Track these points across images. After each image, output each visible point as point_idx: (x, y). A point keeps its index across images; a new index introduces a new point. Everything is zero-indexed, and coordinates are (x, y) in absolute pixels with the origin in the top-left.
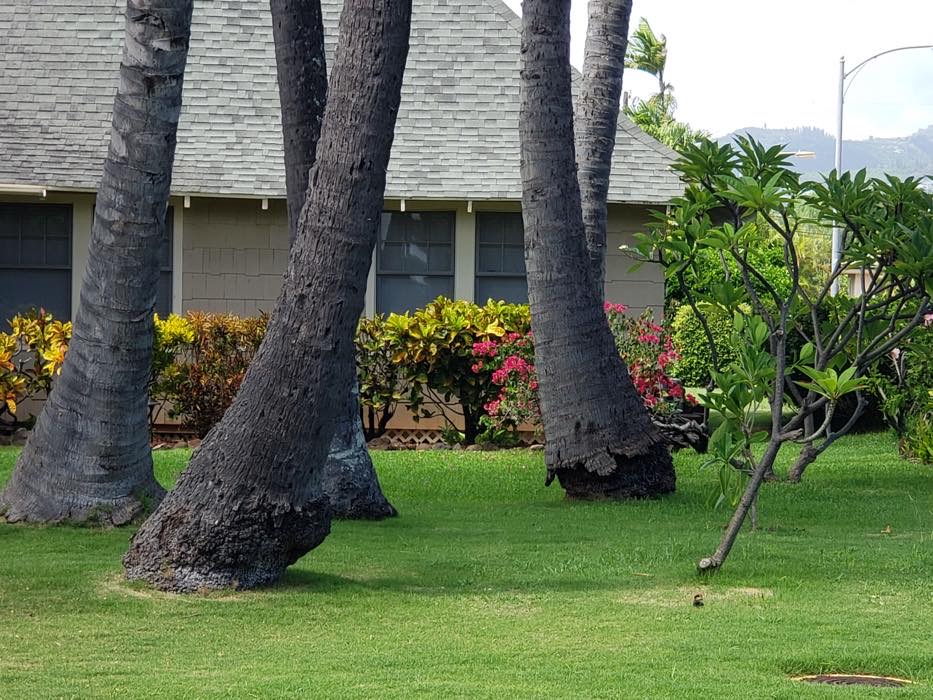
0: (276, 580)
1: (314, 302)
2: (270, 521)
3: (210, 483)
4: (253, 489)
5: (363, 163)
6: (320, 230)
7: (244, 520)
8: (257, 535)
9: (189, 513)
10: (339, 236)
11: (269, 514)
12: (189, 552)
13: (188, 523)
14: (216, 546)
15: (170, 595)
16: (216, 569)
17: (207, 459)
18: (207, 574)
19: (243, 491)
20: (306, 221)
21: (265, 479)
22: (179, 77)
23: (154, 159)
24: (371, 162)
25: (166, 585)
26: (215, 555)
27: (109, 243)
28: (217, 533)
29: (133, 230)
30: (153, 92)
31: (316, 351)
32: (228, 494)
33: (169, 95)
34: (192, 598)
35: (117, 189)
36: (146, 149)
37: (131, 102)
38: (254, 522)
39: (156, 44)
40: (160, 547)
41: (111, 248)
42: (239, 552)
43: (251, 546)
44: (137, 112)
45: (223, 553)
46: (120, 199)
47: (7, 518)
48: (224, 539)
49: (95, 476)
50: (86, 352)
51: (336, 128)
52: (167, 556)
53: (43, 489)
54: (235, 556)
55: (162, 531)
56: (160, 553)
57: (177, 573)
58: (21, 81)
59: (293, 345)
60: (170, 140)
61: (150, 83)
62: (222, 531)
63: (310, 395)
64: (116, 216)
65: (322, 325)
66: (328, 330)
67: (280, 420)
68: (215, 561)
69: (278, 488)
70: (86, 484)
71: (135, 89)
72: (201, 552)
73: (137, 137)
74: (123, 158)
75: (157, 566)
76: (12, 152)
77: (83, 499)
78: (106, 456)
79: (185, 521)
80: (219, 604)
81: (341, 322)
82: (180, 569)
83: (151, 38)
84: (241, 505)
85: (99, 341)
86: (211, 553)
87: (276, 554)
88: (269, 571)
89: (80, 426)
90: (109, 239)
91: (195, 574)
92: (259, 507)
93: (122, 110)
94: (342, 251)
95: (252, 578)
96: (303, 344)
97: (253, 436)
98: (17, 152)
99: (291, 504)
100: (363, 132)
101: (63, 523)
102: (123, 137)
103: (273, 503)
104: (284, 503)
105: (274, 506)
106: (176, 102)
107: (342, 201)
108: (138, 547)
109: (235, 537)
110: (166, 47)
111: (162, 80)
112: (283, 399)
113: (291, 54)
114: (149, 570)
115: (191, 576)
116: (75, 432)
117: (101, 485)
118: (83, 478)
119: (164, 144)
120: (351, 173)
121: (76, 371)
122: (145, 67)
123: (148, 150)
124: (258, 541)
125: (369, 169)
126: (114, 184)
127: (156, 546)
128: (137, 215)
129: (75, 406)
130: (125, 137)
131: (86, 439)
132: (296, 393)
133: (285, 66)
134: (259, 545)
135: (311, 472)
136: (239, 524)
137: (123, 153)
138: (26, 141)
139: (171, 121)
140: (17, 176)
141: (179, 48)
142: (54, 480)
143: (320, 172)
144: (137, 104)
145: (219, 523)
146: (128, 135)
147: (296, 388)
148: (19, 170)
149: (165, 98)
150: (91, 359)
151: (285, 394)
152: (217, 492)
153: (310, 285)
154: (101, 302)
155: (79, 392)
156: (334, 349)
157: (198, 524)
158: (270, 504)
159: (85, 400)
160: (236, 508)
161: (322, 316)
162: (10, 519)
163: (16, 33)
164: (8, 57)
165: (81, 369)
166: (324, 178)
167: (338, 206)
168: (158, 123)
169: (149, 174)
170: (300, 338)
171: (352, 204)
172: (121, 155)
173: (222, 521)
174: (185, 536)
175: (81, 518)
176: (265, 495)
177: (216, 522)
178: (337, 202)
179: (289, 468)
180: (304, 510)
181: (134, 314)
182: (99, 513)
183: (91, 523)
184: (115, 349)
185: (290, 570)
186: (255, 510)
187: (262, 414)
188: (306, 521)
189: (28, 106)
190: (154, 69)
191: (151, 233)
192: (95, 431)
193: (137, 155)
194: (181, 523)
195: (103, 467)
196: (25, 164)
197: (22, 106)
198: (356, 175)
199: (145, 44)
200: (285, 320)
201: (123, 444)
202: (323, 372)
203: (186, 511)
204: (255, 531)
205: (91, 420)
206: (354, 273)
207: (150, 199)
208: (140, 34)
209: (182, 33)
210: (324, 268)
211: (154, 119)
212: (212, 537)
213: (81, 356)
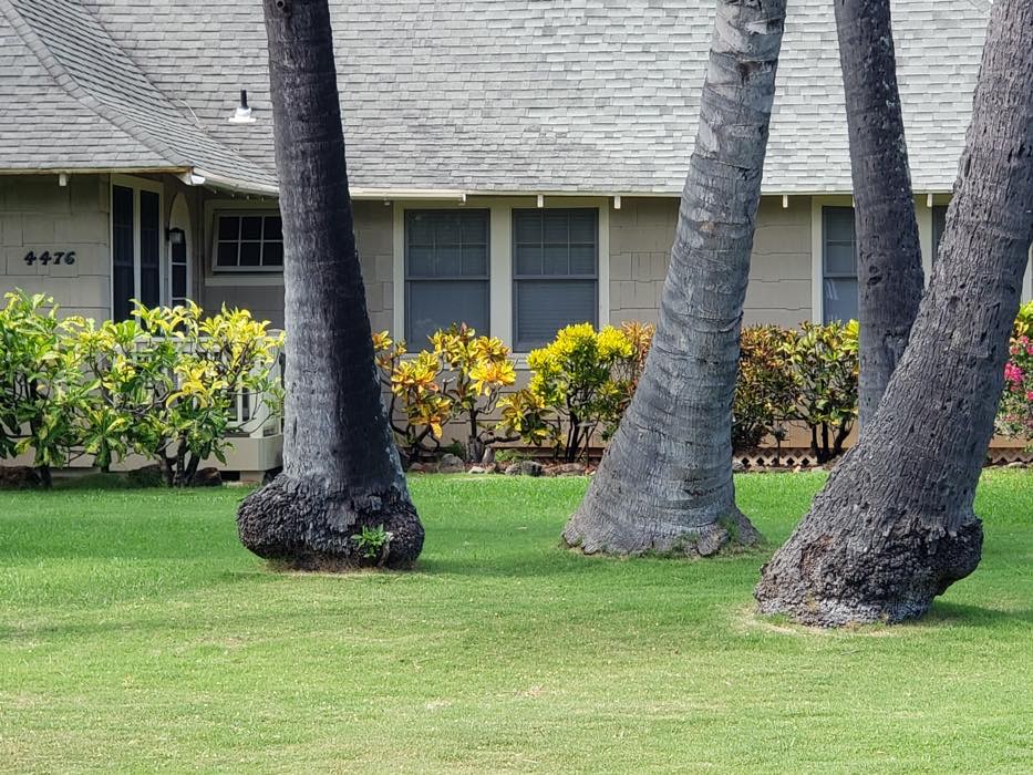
0: (925, 612)
1: (968, 305)
2: (923, 547)
3: (856, 507)
4: (904, 512)
5: (1022, 149)
6: (975, 225)
7: (895, 547)
8: (909, 563)
9: (833, 540)
10: (996, 231)
11: (922, 539)
12: (835, 583)
13: (833, 550)
14: (866, 575)
15: (816, 630)
16: (866, 601)
17: (849, 481)
18: (856, 607)
19: (893, 514)
20: (958, 215)
21: (917, 501)
22: (774, 63)
23: (747, 153)
24: (1031, 148)
25: (811, 619)
26: (864, 586)
27: (698, 246)
28: (866, 562)
29: (724, 231)
30: (748, 79)
31: (972, 359)
32: (877, 519)
33: (764, 83)
34: (841, 633)
35: (707, 187)
36: (739, 142)
37: (722, 91)
38: (906, 549)
39: (752, 27)
40: (802, 578)
41: (699, 252)
42: (890, 582)
43: (902, 575)
44: (730, 102)
45: (872, 583)
46: (710, 197)
47: (583, 548)
48: (874, 568)
49: (678, 502)
50: (670, 366)
51: (992, 111)
52: (810, 587)
53: (622, 517)
54: (885, 586)
55: (802, 560)
56: (801, 584)
57: (822, 606)
58: (431, 78)
59: (945, 353)
60: (764, 131)
61: (744, 70)
62: (872, 559)
63: (964, 408)
64: (705, 216)
65: (978, 331)
66: (984, 335)
67: (932, 435)
68: (864, 591)
69: (931, 511)
70: (669, 511)
71: (728, 78)
72: (849, 583)
73: (730, 129)
74: (714, 152)
75: (800, 598)
76: (426, 154)
77: (666, 527)
78: (691, 480)
79: (829, 549)
80: (874, 639)
81: (998, 326)
82: (825, 601)
83: (747, 20)
84: (891, 530)
85: (684, 354)
86: (859, 583)
87: (927, 583)
88: (919, 603)
89: (663, 448)
90: (697, 242)
91: (842, 607)
92: (913, 533)
93: (713, 101)
94: (999, 248)
95: (903, 611)
96: (957, 351)
97: (902, 454)
98: (432, 154)
99: (945, 529)
100: (1022, 114)
101: (647, 554)
102: (714, 130)
103: (927, 528)
104: (936, 526)
105: (928, 532)
106: (769, 90)
107: (999, 192)
108: (775, 578)
109: (885, 566)
110: (762, 30)
111: (757, 65)
112: (936, 413)
113: (857, 34)
114: (790, 603)
115: (836, 609)
116: (657, 454)
117: (685, 512)
118: (666, 505)
119: (758, 136)
120: (1009, 161)
121: (658, 387)
122: (739, 53)
123: (741, 143)
124: (910, 569)
125: (1029, 155)
126: (703, 182)
127: (797, 577)
128: (728, 215)
129: (658, 426)
130: (717, 130)
131: (670, 461)
132: (950, 405)
133: (850, 47)
134: (911, 574)
135: (965, 492)
136: (890, 551)
137: (714, 146)
138: (441, 142)
139: (765, 110)
140: (434, 180)
141: (775, 31)
142: (634, 507)
143: (973, 161)
144: (730, 94)
145: (868, 551)
146: (719, 127)
147: (949, 400)
148: (436, 174)
149: (760, 86)
150: (675, 374)
151: (938, 407)
152: (865, 516)
153: (963, 286)
154: (687, 311)
155: (661, 410)
156: (991, 358)
157: (844, 552)
158: (923, 529)
159: (668, 419)
160: (886, 534)
161: (977, 319)
162: (588, 550)
163: (423, 25)
164: (415, 51)
165: (665, 385)
166: (978, 168)
167: (995, 198)
168: (752, 113)
169: (741, 169)
170: (953, 345)
171: (1011, 195)
172: (711, 150)
173: (871, 548)
174: (831, 566)
175: (665, 547)
176: (917, 519)
177: (865, 550)
178: (993, 194)
179: (942, 488)
180: (959, 535)
181: (722, 323)
182: (683, 542)
183: (676, 554)
184: (703, 362)
185: (939, 602)
186: (907, 536)
187: (912, 430)
188: (961, 548)
189: (438, 104)
190: (750, 54)
191: (743, 233)
192: (679, 453)
193: (729, 149)
194: (824, 551)
195: (688, 492)
196: (441, 167)
197: (434, 105)
198: (1014, 163)
199: (740, 28)
200: (935, 325)
201: (709, 466)
202: (979, 382)
203: (829, 538)
204: (907, 559)
205: (675, 441)
206: (1012, 273)
207: (742, 197)
208: (735, 17)
209: (779, 14)
210: (979, 266)
211: (748, 108)
212: (862, 566)
213: (663, 371)
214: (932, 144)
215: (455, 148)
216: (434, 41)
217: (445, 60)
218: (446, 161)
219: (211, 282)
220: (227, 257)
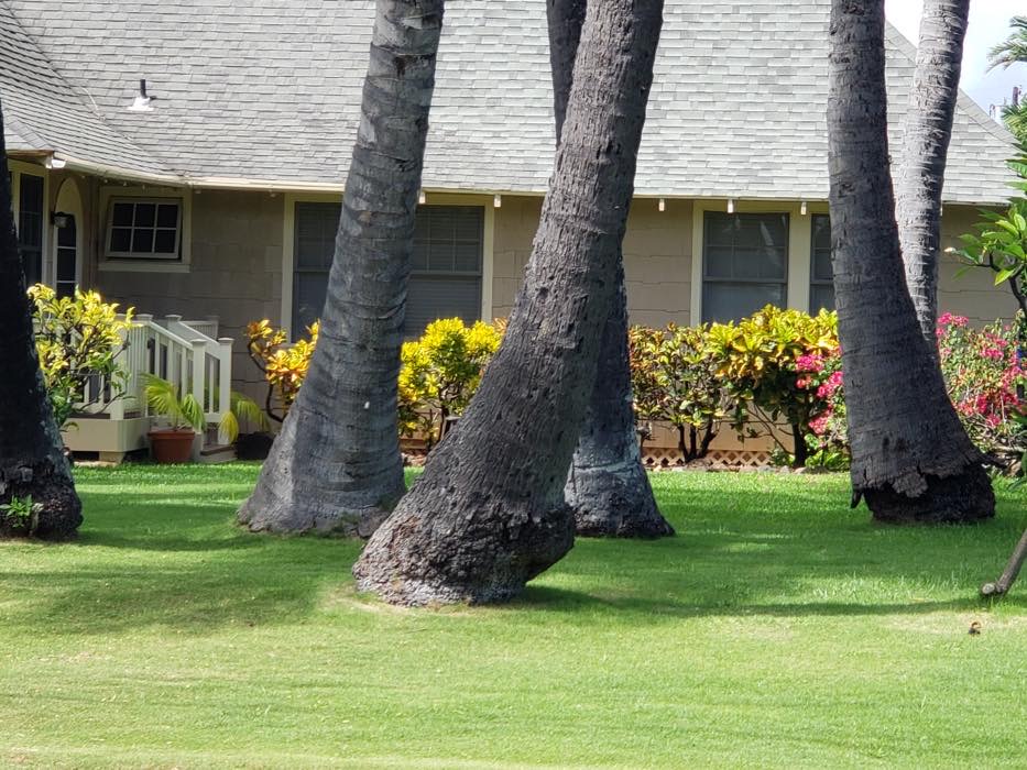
0: (514, 596)
1: (557, 297)
2: (506, 531)
3: (443, 490)
4: (488, 497)
5: (610, 147)
6: (564, 218)
7: (477, 530)
8: (492, 546)
9: (420, 522)
10: (585, 226)
11: (505, 525)
12: (420, 564)
13: (419, 532)
14: (448, 557)
15: (399, 609)
16: (448, 583)
17: (440, 464)
18: (438, 588)
19: (477, 499)
20: (550, 209)
21: (501, 487)
22: (431, 58)
23: (403, 144)
24: (619, 145)
25: (396, 598)
26: (446, 568)
27: (356, 234)
28: (449, 544)
29: (382, 220)
30: (403, 73)
31: (559, 349)
32: (461, 503)
33: (420, 76)
34: (423, 612)
35: (365, 177)
36: (395, 134)
37: (380, 84)
38: (488, 533)
39: (407, 22)
40: (390, 558)
41: (358, 240)
42: (472, 565)
43: (485, 558)
44: (387, 94)
45: (454, 565)
46: (368, 188)
47: (250, 526)
48: (456, 550)
49: (340, 484)
50: (331, 350)
51: (582, 109)
52: (396, 567)
53: (288, 496)
54: (468, 568)
55: (392, 541)
56: (389, 564)
57: (407, 586)
58: (328, 73)
59: (533, 342)
60: (422, 125)
61: (400, 64)
62: (454, 541)
63: (550, 397)
64: (363, 205)
65: (565, 321)
66: (571, 327)
67: (519, 423)
68: (447, 573)
69: (513, 497)
70: (331, 493)
71: (384, 71)
72: (432, 564)
73: (386, 121)
74: (371, 143)
75: (386, 577)
76: (316, 148)
77: (328, 508)
78: (352, 463)
79: (416, 530)
80: (449, 619)
81: (585, 318)
82: (410, 581)
83: (402, 15)
84: (475, 514)
85: (345, 339)
86: (442, 565)
87: (513, 567)
88: (505, 586)
89: (325, 430)
90: (356, 230)
91: (426, 588)
92: (495, 518)
93: (371, 92)
94: (588, 241)
95: (487, 593)
96: (544, 341)
97: (489, 440)
98: (321, 148)
99: (529, 515)
100: (610, 113)
101: (306, 534)
102: (372, 122)
103: (510, 513)
104: (520, 513)
105: (510, 517)
106: (428, 84)
107: (587, 187)
108: (368, 557)
109: (467, 548)
110: (417, 25)
111: (413, 60)
112: (522, 400)
113: (565, 35)
114: (378, 582)
115: (423, 590)
116: (320, 436)
117: (347, 494)
118: (328, 486)
119: (414, 128)
120: (597, 157)
121: (321, 371)
122: (395, 47)
123: (397, 135)
124: (493, 553)
125: (618, 153)
126: (362, 171)
127: (385, 556)
128: (385, 205)
129: (321, 409)
130: (375, 122)
131: (332, 444)
132: (536, 394)
133: (560, 47)
134: (494, 558)
135: (552, 480)
136: (472, 535)
137: (372, 138)
138: (332, 137)
139: (422, 104)
140: (320, 173)
141: (432, 26)
142: (298, 487)
143: (565, 156)
144: (387, 87)
145: (452, 533)
146: (377, 119)
147: (535, 389)
148: (323, 167)
149: (415, 81)
150: (337, 358)
151: (524, 395)
152: (451, 499)
153: (552, 278)
154: (348, 297)
155: (325, 394)
156: (578, 349)
157: (429, 534)
158: (505, 514)
159: (330, 403)
160: (469, 517)
161: (564, 310)
162: (254, 528)
163: (325, 21)
164: (316, 47)
165: (327, 369)
166: (568, 163)
167: (584, 193)
168: (408, 105)
169: (398, 161)
170: (540, 335)
171: (599, 191)
172: (369, 141)
173: (454, 531)
174: (416, 547)
175: (326, 528)
176: (500, 504)
177: (449, 532)
178: (582, 189)
179: (528, 475)
180: (543, 521)
181: (381, 310)
182: (344, 523)
183: (336, 534)
184: (362, 348)
185: (530, 587)
186: (490, 520)
187: (499, 417)
188: (546, 534)
189: (335, 99)
190: (405, 48)
191: (400, 223)
192: (340, 435)
193: (386, 140)
194: (412, 532)
195: (349, 474)
196: (329, 161)
197: (329, 100)
198: (602, 160)
199: (396, 22)
200: (526, 315)
201: (370, 450)
202: (566, 372)
203: (416, 519)
204: (489, 543)
205: (337, 424)
206: (600, 266)
207: (399, 188)
208: (391, 12)
209: (434, 10)
210: (568, 258)
211: (404, 102)
212: (444, 548)
213: (327, 355)
214: (811, 153)
215: (345, 143)
216: (335, 38)
217: (344, 56)
218: (335, 155)
219: (104, 267)
220: (120, 243)
